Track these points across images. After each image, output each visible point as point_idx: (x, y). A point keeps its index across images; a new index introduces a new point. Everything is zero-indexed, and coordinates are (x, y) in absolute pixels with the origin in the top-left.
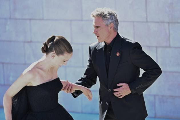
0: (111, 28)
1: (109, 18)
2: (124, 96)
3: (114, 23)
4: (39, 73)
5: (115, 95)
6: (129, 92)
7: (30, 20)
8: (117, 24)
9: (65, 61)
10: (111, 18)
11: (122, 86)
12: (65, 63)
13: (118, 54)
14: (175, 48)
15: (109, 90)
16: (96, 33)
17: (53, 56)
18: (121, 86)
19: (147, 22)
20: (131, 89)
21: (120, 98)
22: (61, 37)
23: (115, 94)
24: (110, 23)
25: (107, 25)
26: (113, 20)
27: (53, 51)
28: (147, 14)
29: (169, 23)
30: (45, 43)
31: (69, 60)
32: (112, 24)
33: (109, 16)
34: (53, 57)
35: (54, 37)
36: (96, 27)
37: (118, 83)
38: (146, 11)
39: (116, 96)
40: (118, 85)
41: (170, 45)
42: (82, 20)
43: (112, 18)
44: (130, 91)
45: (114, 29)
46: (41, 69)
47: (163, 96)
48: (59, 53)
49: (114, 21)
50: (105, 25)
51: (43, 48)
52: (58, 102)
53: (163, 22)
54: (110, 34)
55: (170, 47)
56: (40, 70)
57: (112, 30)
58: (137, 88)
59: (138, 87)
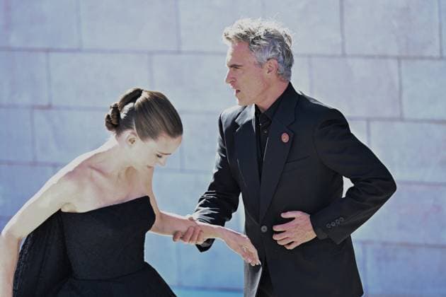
0: (268, 73)
1: (265, 48)
2: (299, 244)
3: (277, 60)
4: (92, 179)
5: (276, 241)
6: (311, 235)
7: (48, 51)
8: (287, 62)
9: (160, 155)
10: (272, 48)
11: (294, 219)
12: (161, 160)
13: (285, 138)
14: (416, 121)
15: (263, 228)
16: (232, 81)
17: (130, 140)
18: (292, 219)
19: (344, 55)
20: (315, 228)
21: (288, 248)
22: (157, 93)
23: (276, 237)
24: (268, 60)
25: (261, 65)
26: (276, 51)
27: (132, 128)
28: (343, 37)
29: (399, 59)
30: (116, 105)
31: (170, 154)
32: (274, 62)
33: (265, 42)
34: (130, 143)
35: (138, 93)
36: (234, 67)
37: (285, 211)
38: (342, 29)
39: (280, 243)
40: (284, 216)
41: (402, 113)
42: (179, 52)
43: (274, 47)
44: (312, 232)
45: (279, 74)
46: (99, 171)
47: (385, 244)
48: (147, 133)
49: (279, 56)
50: (255, 64)
51: (108, 116)
52: (143, 259)
53: (385, 57)
54: (269, 86)
55: (402, 119)
56: (95, 174)
57: (272, 76)
58: (328, 226)
59: (333, 225)
